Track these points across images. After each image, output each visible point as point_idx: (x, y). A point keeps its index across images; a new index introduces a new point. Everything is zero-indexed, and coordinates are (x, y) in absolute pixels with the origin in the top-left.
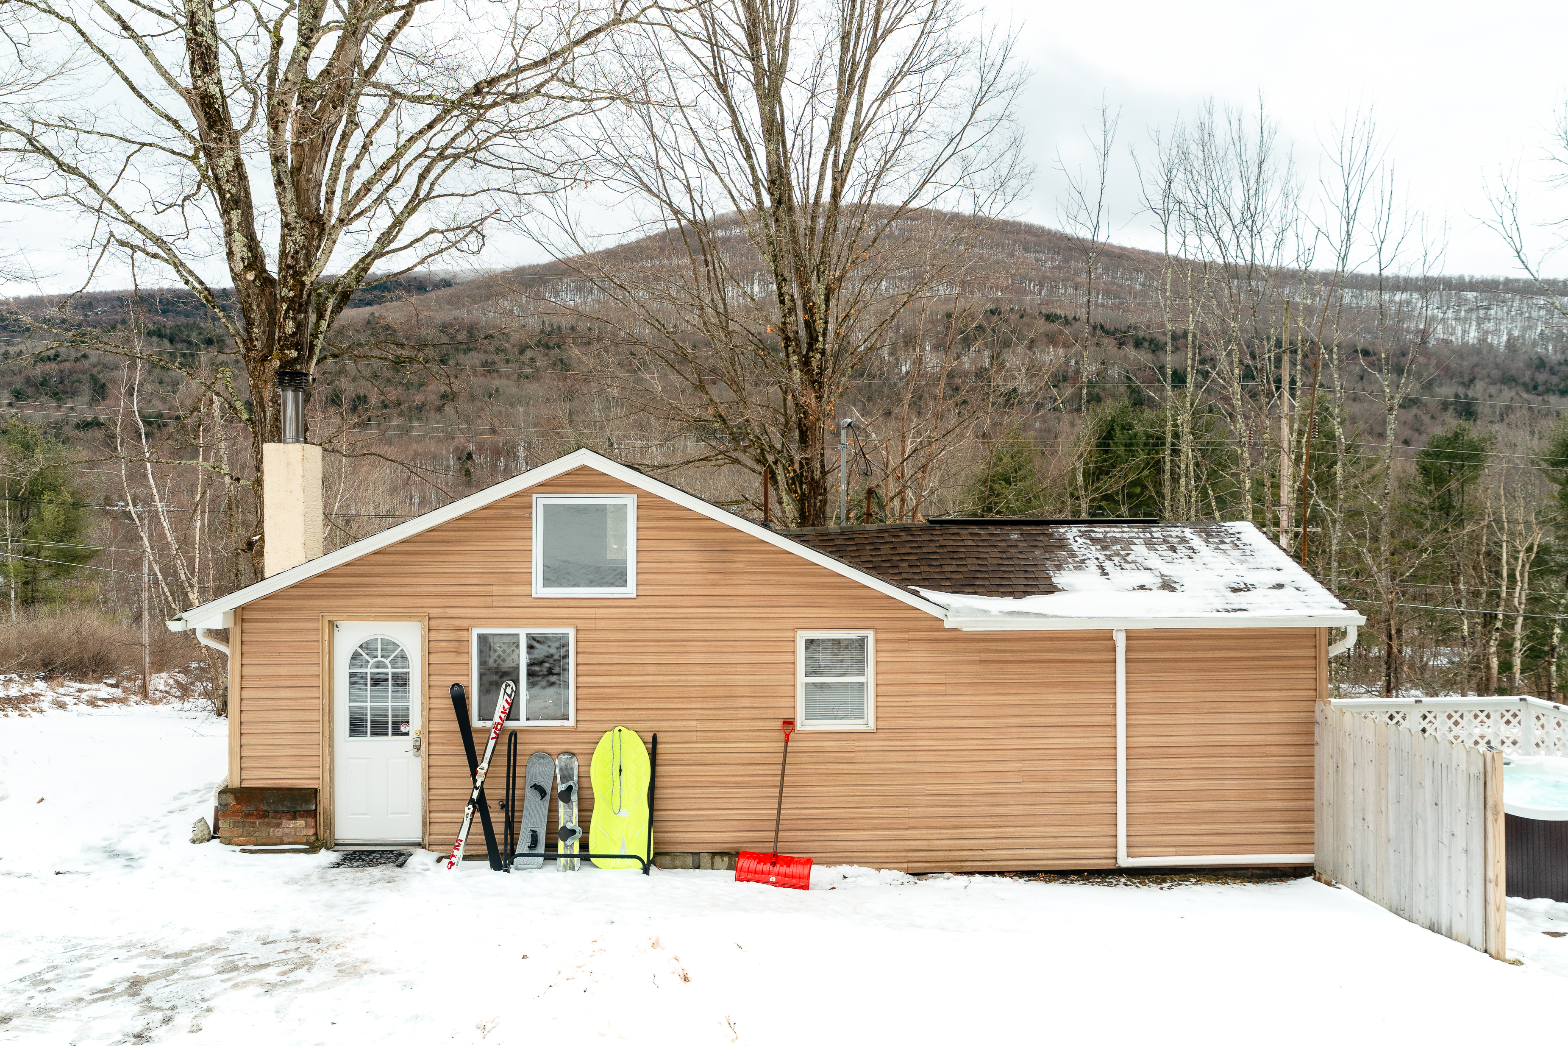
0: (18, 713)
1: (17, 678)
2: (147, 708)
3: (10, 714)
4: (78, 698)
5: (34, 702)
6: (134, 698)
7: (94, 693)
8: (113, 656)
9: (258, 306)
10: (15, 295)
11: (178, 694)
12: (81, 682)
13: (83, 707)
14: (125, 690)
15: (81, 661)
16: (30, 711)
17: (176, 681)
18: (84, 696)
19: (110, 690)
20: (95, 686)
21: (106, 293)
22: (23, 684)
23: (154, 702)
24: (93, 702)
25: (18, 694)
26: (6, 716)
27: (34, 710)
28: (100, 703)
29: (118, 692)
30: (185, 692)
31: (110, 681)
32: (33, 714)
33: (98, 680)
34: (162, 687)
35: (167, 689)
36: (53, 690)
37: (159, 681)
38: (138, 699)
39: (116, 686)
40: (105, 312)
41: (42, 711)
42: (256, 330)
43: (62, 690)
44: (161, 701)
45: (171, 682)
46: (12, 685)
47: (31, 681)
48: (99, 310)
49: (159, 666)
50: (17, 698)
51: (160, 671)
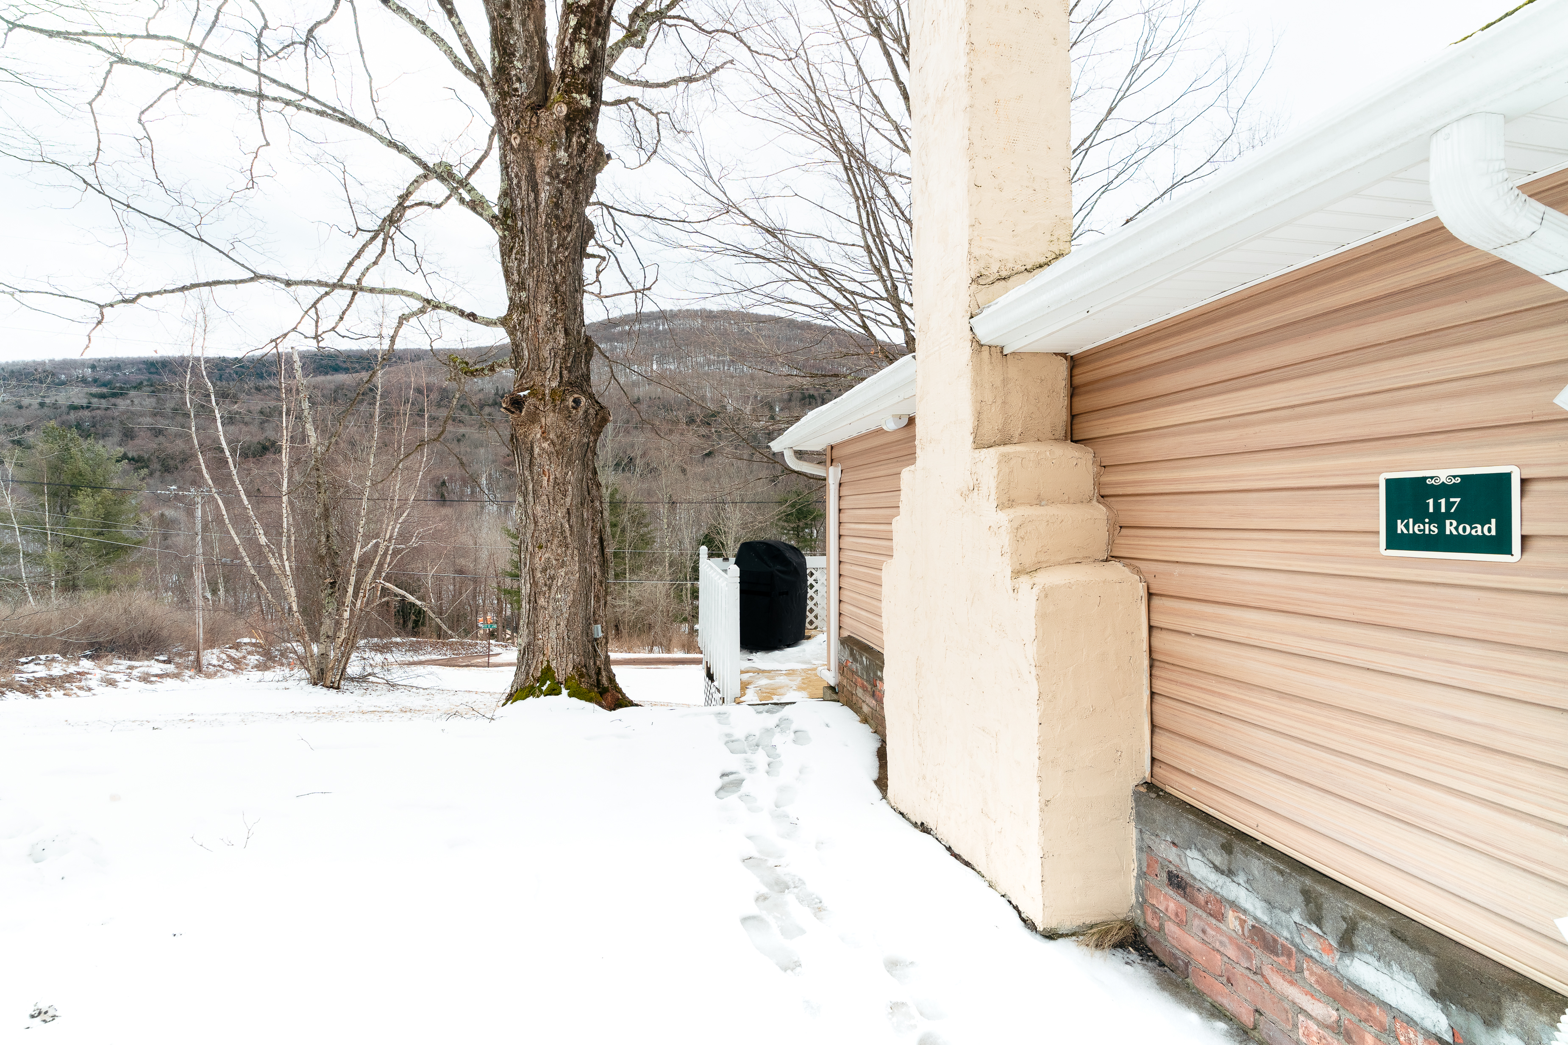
0: (62, 692)
1: (61, 658)
2: (201, 681)
3: (53, 693)
4: (129, 674)
5: (80, 681)
6: (188, 673)
7: (146, 670)
8: (165, 633)
9: (523, 23)
10: (51, 358)
11: (232, 667)
12: (130, 659)
13: (136, 685)
14: (178, 666)
15: (130, 639)
16: (76, 690)
17: (228, 656)
18: (135, 673)
19: (162, 665)
20: (146, 663)
21: (134, 359)
22: (67, 663)
23: (209, 676)
24: (145, 678)
25: (62, 673)
26: (49, 696)
27: (80, 688)
28: (153, 679)
29: (171, 668)
30: (238, 665)
31: (162, 658)
32: (80, 693)
33: (149, 657)
34: (215, 662)
35: (220, 663)
36: (101, 668)
37: (211, 657)
38: (192, 673)
39: (168, 662)
40: (132, 373)
41: (90, 689)
42: (518, 64)
43: (111, 668)
44: (215, 674)
45: (224, 657)
46: (54, 664)
47: (76, 660)
48: (127, 372)
49: (211, 643)
50: (60, 677)
51: (212, 647)
